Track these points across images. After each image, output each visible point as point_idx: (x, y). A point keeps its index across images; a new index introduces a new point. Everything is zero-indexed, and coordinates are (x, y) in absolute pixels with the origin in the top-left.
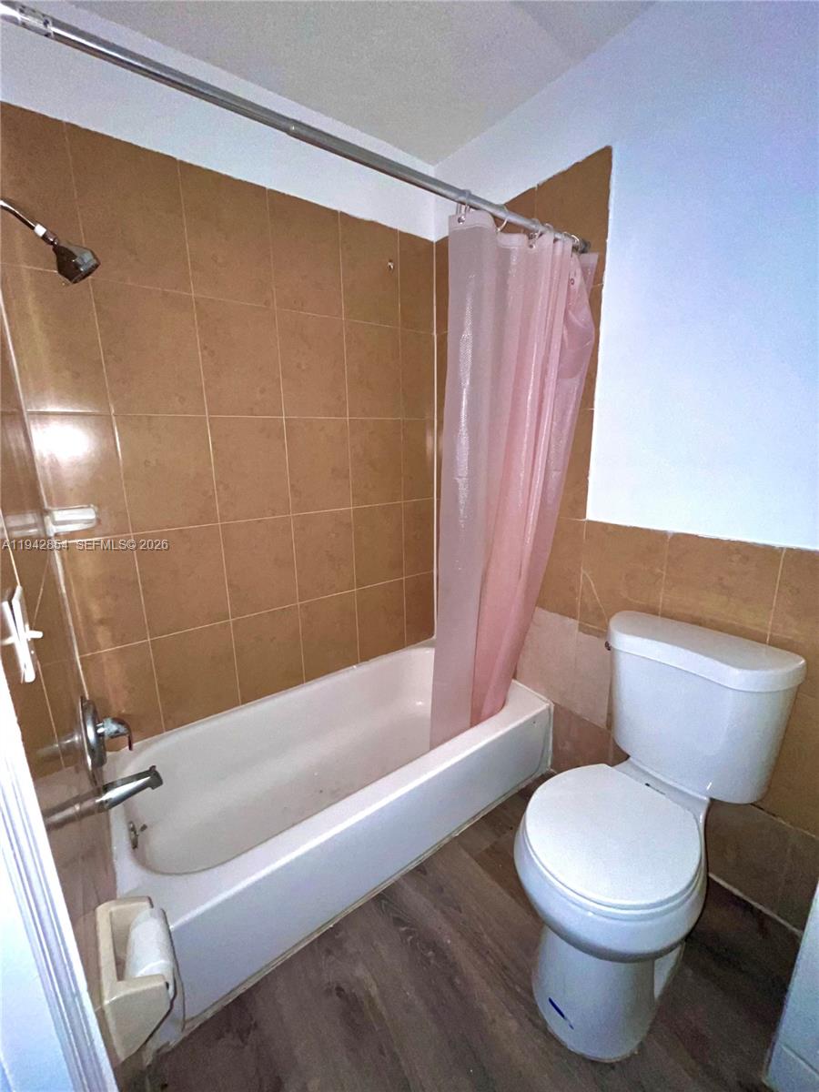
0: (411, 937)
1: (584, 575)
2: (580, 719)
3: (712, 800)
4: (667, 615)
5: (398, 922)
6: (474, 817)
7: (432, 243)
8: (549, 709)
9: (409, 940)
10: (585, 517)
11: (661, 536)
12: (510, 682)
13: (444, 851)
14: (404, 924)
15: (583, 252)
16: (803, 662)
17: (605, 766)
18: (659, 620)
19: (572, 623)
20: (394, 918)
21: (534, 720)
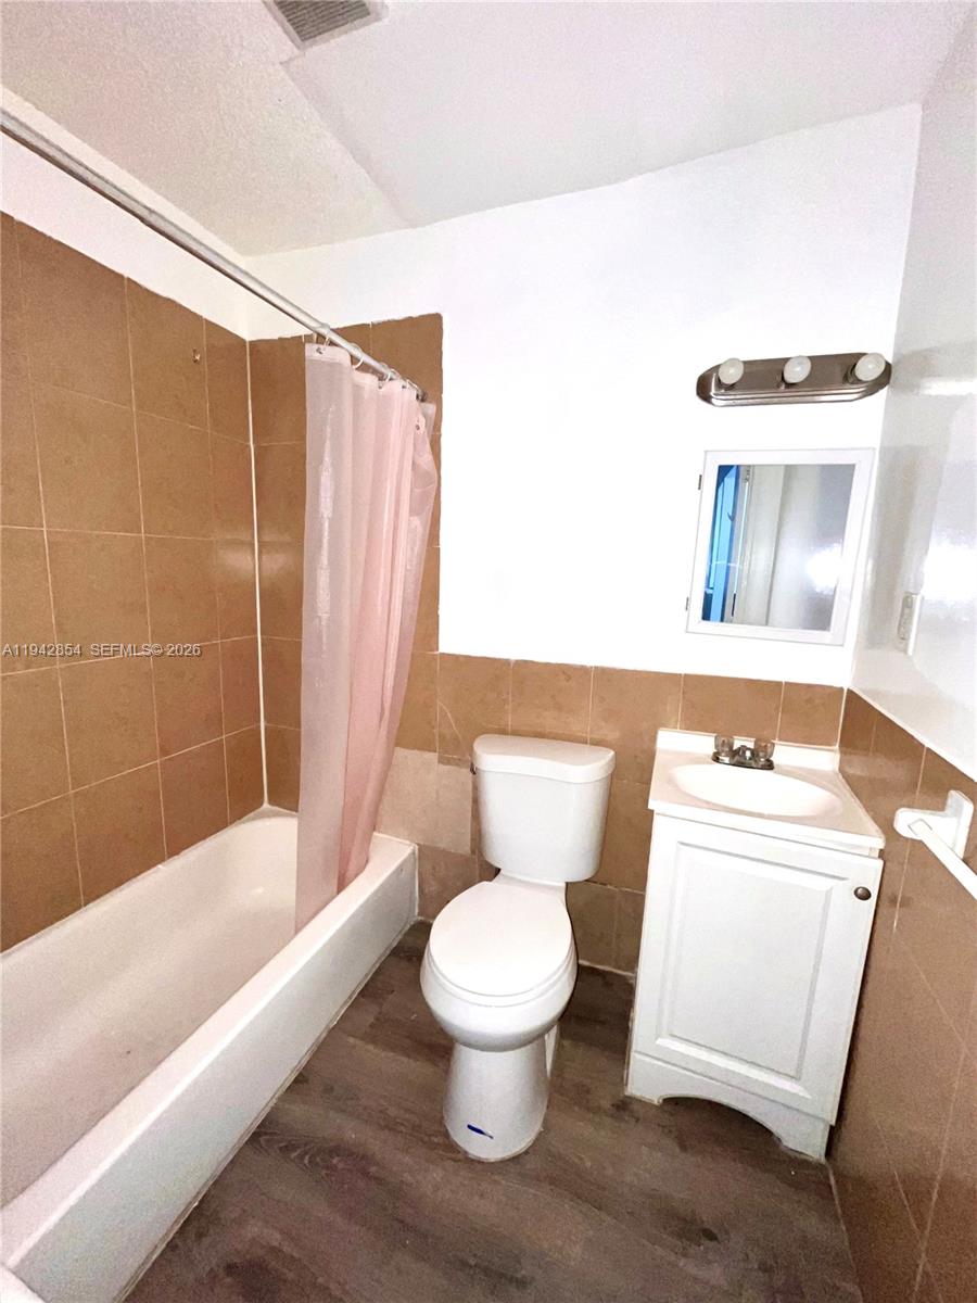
0: (307, 1157)
1: (441, 708)
2: (445, 853)
3: (567, 884)
4: (516, 733)
5: (287, 1149)
6: (350, 998)
7: (243, 341)
8: (414, 853)
9: (306, 1161)
10: (437, 649)
11: (506, 662)
12: (371, 835)
13: (325, 1048)
14: (295, 1148)
15: (423, 400)
16: (612, 753)
17: (485, 883)
18: (510, 739)
19: (432, 757)
20: (281, 1149)
21: (400, 869)
